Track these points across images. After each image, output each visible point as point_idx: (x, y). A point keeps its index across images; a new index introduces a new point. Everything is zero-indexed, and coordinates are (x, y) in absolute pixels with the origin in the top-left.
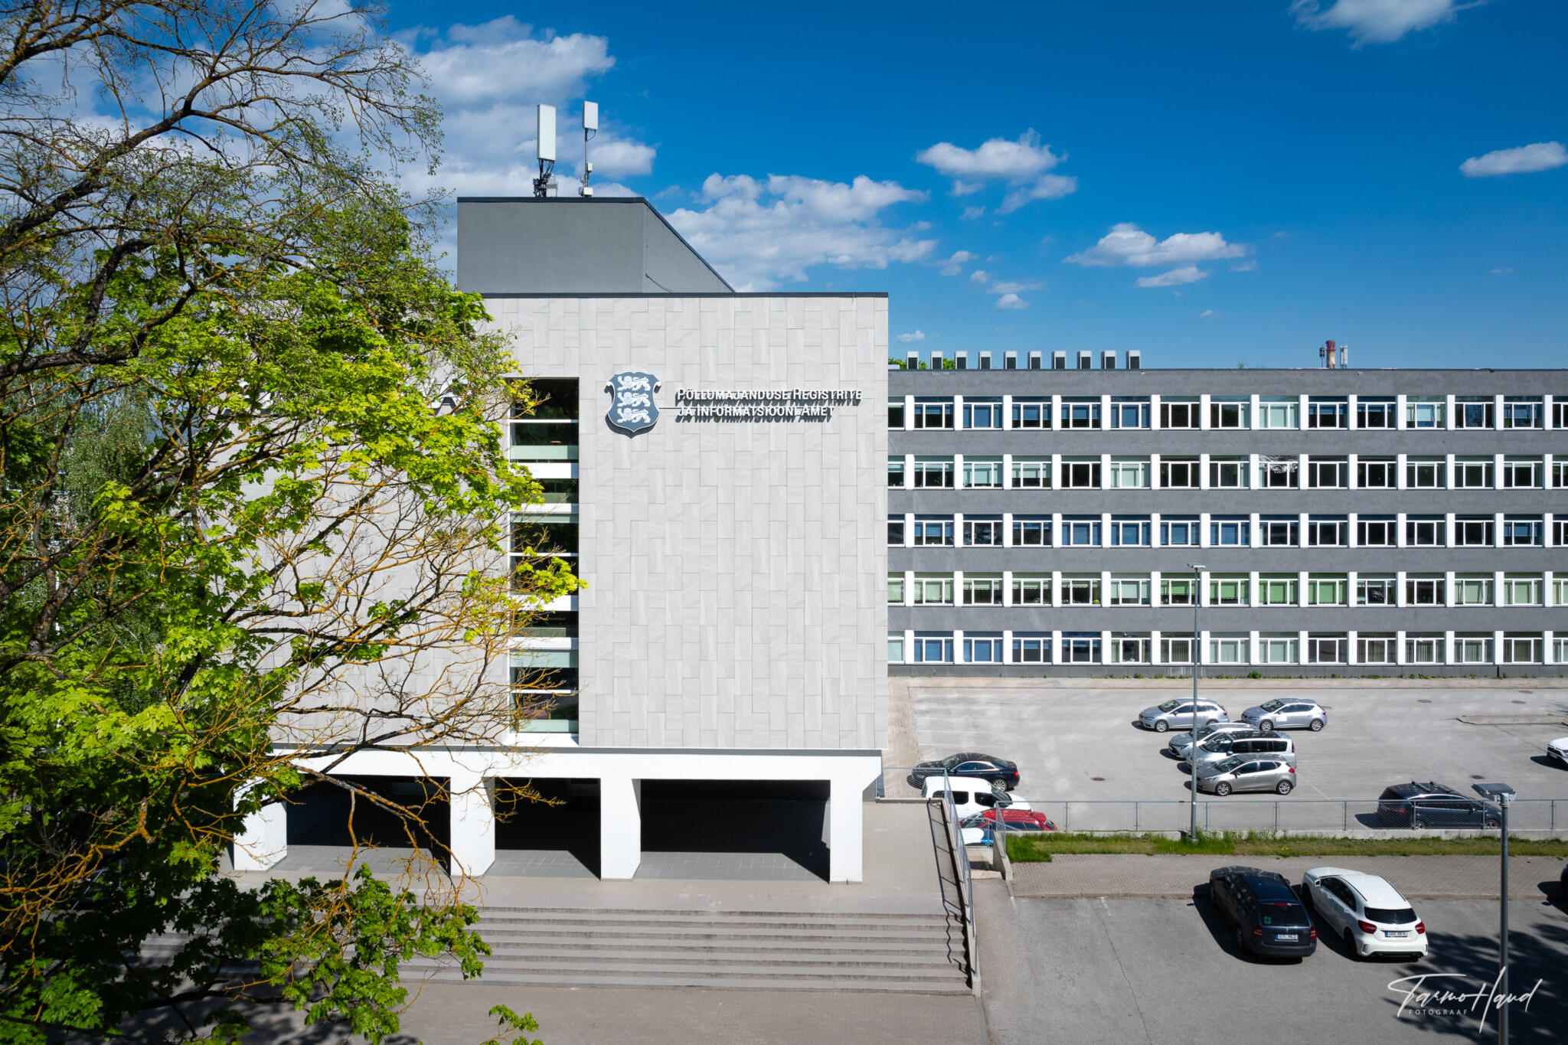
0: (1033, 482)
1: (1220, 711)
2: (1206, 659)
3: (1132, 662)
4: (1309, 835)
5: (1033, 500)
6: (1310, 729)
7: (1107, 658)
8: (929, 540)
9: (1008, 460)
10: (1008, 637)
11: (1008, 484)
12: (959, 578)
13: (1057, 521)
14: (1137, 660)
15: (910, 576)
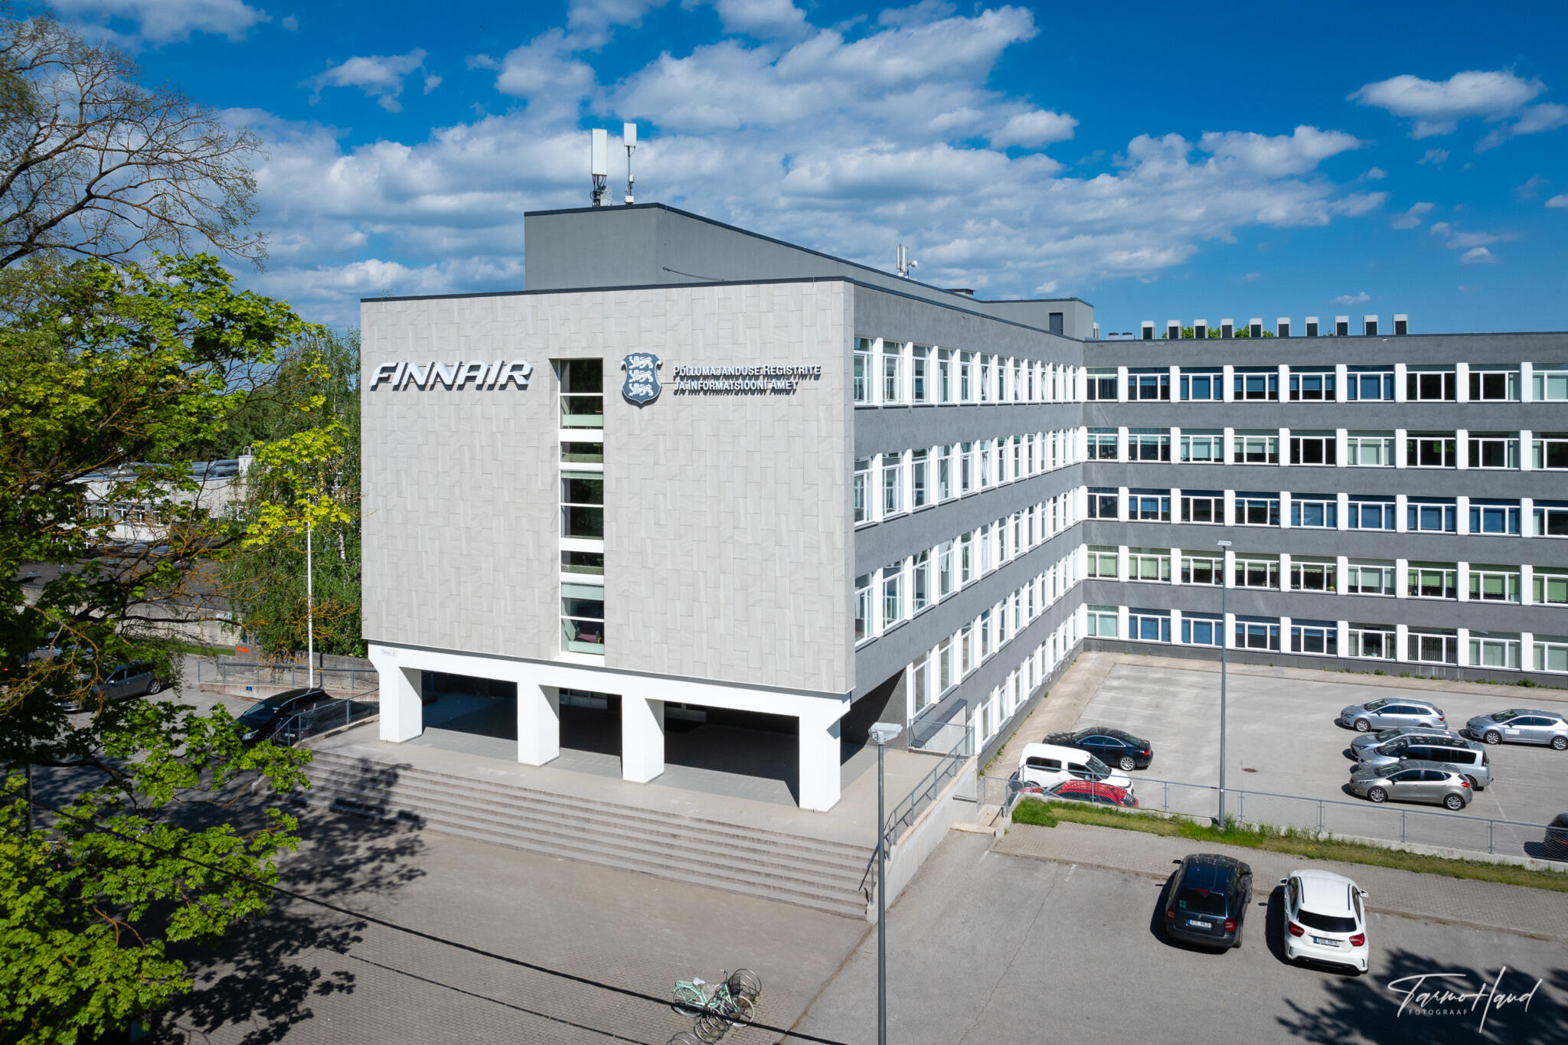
0: (1260, 457)
1: (1435, 715)
2: (1464, 658)
3: (1374, 657)
4: (1358, 842)
5: (1258, 476)
6: (1551, 746)
7: (1343, 650)
8: (1145, 515)
9: (1229, 434)
10: (1230, 620)
11: (1229, 459)
12: (1176, 555)
13: (1286, 499)
14: (1380, 655)
15: (1124, 552)
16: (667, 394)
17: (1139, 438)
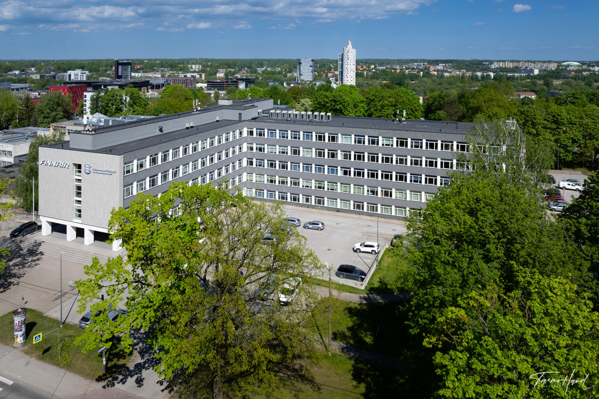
0: (284, 153)
1: (297, 222)
2: (326, 205)
5: (283, 157)
7: (301, 201)
8: (259, 166)
9: (277, 146)
10: (277, 193)
11: (277, 153)
12: (266, 176)
13: (289, 163)
14: (309, 203)
15: (254, 175)
16: (92, 173)
17: (258, 146)
